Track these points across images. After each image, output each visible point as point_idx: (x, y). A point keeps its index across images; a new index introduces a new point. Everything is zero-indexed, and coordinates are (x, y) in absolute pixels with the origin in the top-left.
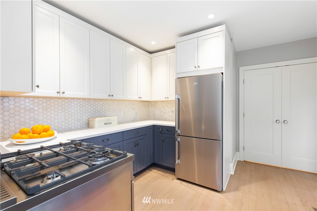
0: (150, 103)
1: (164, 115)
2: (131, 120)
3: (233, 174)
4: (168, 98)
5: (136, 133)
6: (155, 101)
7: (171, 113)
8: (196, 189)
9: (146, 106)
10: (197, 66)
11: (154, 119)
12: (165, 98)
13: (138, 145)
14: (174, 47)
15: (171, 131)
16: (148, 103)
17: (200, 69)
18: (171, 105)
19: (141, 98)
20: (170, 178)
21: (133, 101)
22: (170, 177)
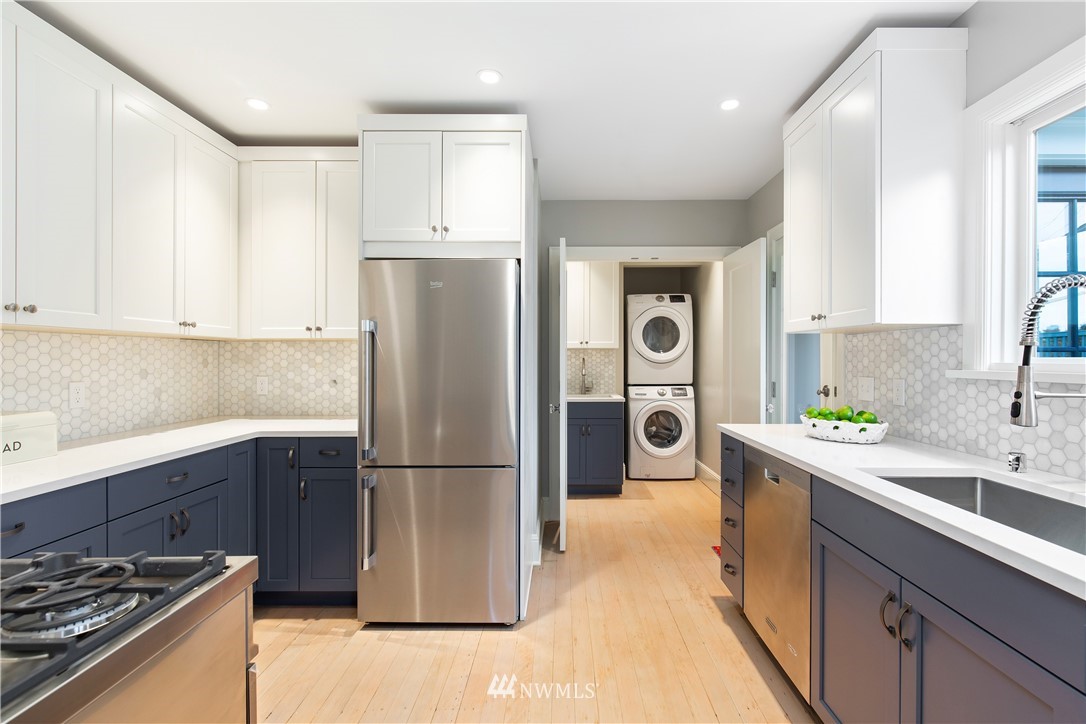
0: (228, 347)
1: (298, 395)
2: (129, 426)
3: (538, 563)
4: (319, 329)
5: (176, 479)
6: (256, 342)
7: (326, 387)
8: (439, 642)
9: (210, 359)
10: (439, 228)
11: (249, 415)
12: (309, 329)
13: (184, 532)
14: (352, 142)
15: (338, 454)
16: (216, 346)
17: (449, 237)
18: (327, 355)
19: (194, 325)
20: (335, 634)
21: (144, 337)
22: (333, 629)
